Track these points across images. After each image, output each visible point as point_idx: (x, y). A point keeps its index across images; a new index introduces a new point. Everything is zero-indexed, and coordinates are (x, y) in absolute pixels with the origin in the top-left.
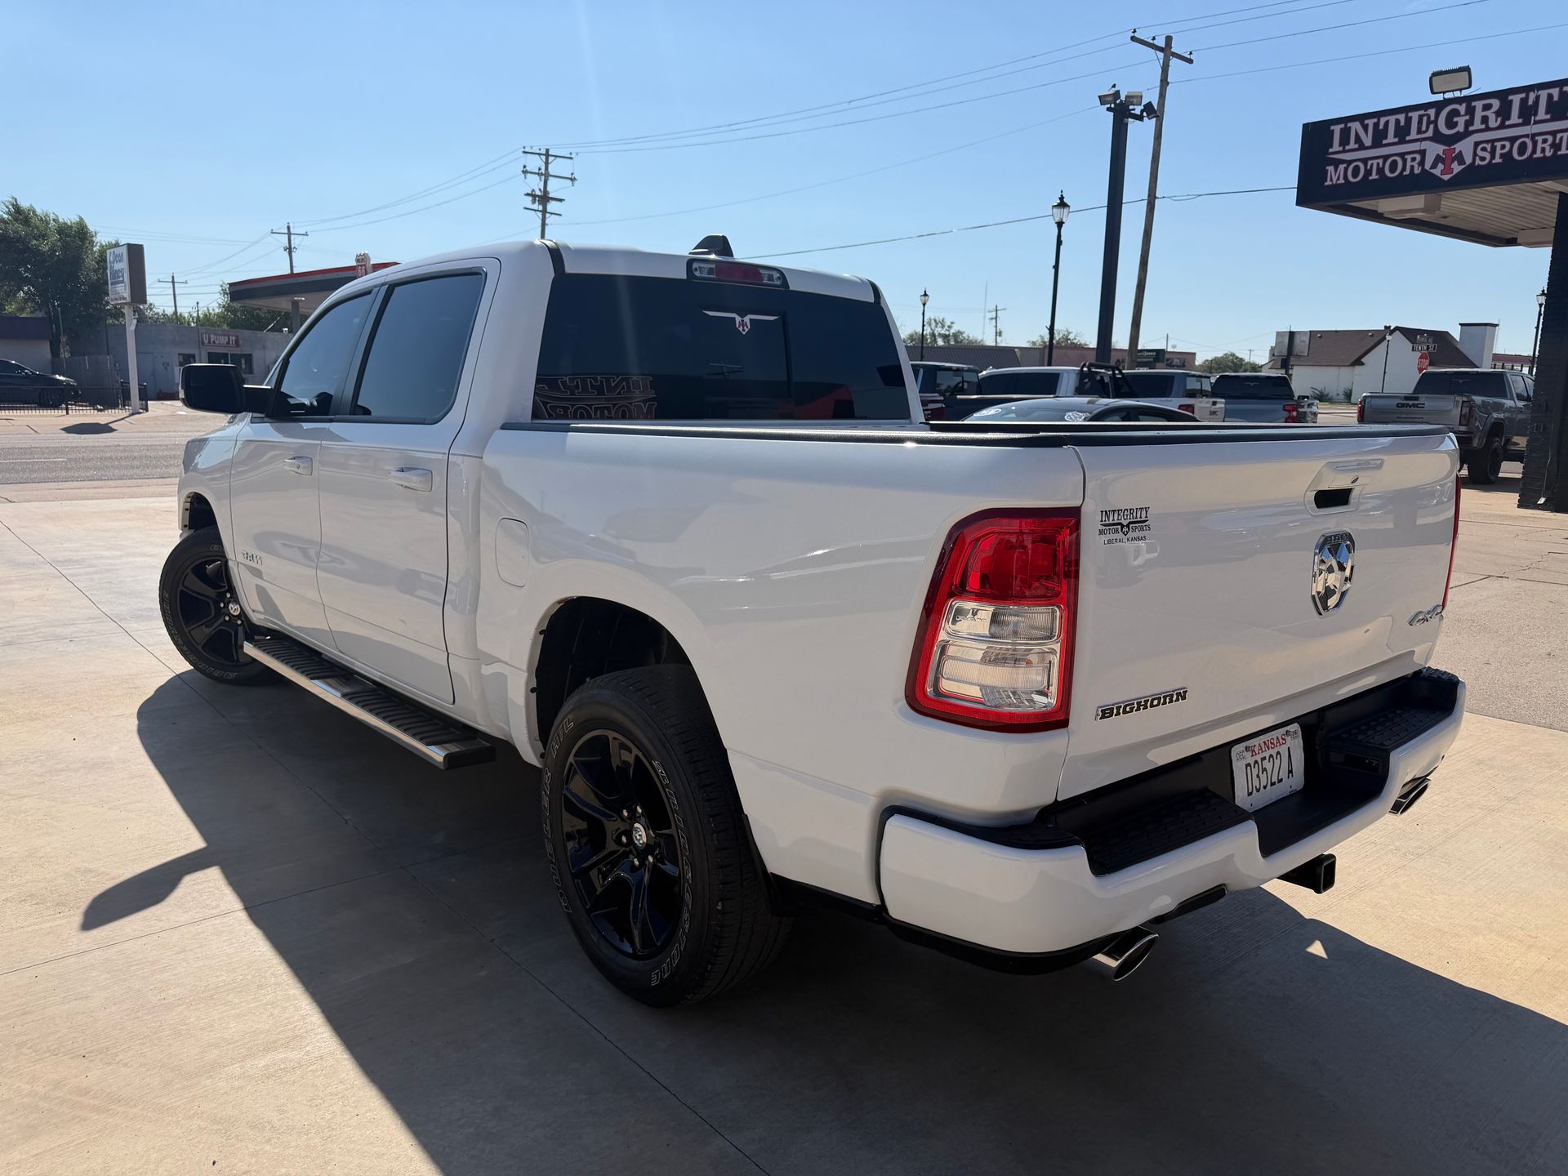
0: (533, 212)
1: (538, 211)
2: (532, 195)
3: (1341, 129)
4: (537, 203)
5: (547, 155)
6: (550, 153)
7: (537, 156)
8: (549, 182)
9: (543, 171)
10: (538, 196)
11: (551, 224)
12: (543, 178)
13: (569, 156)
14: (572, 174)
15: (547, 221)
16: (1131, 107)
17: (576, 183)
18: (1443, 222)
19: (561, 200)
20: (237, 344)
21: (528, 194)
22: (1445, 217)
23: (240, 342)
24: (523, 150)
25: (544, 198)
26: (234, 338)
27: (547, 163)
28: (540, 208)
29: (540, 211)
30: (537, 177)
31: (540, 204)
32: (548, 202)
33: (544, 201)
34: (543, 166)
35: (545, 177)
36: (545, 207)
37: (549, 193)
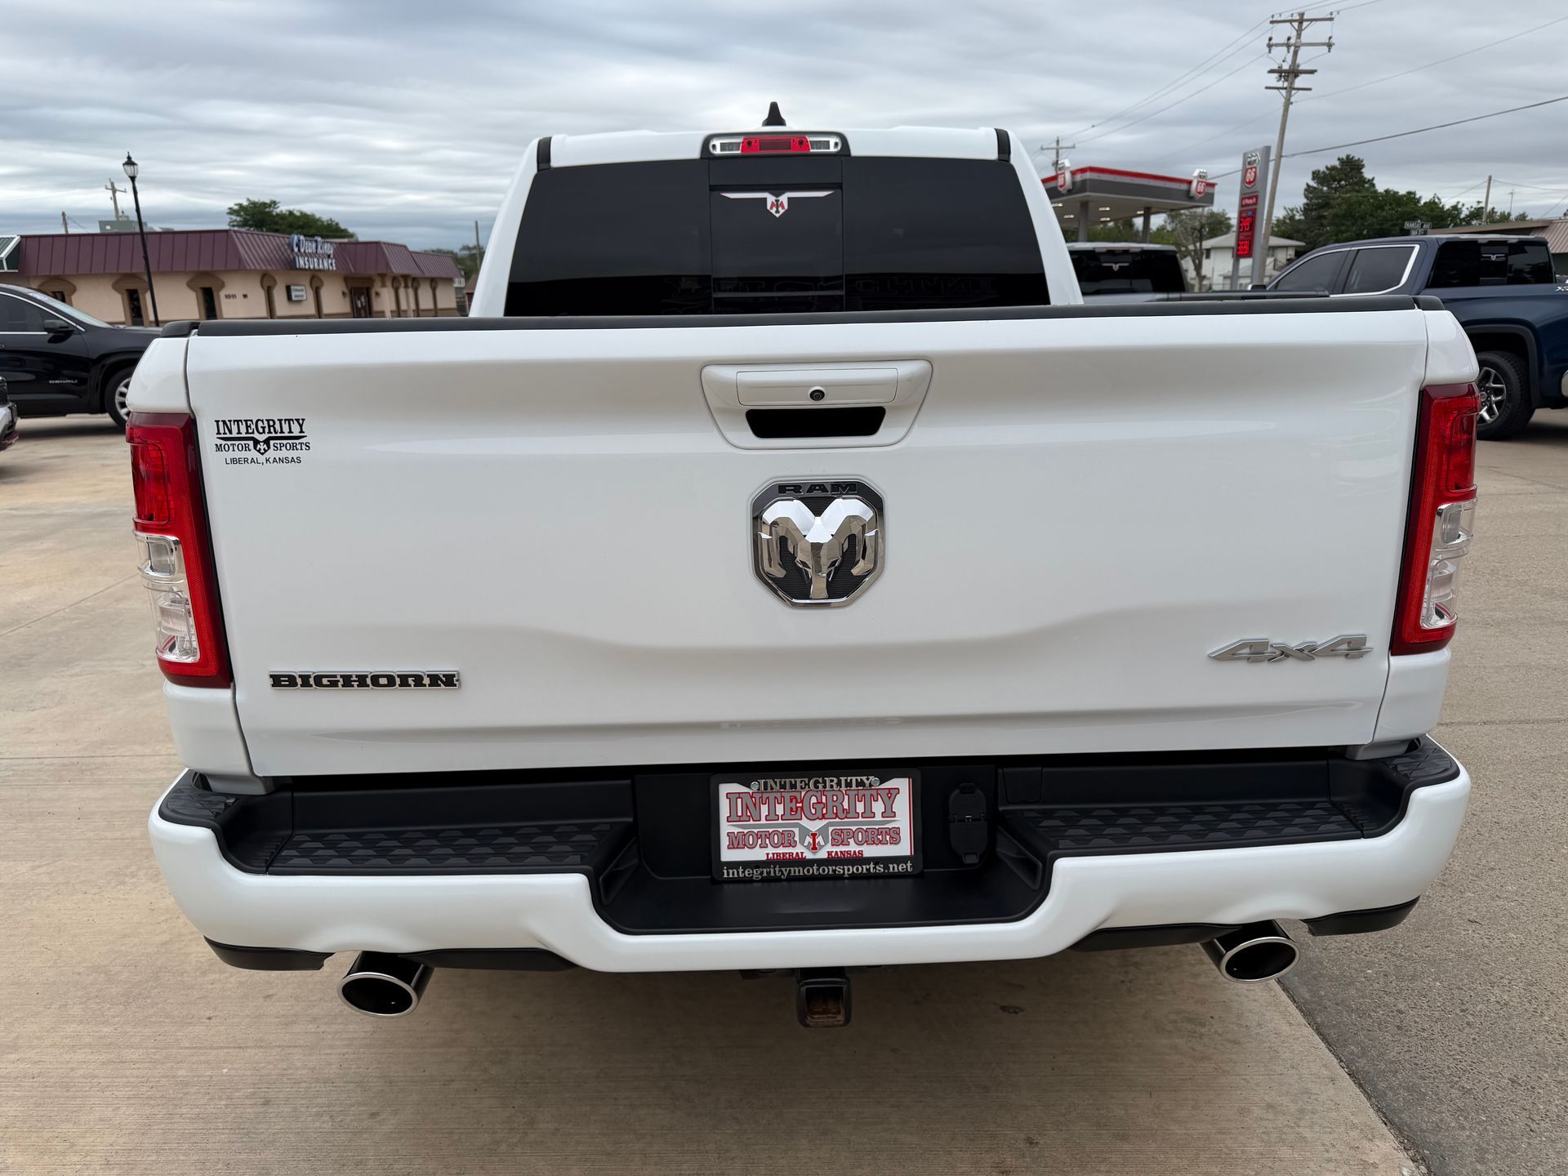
0: (1276, 91)
1: (1282, 88)
2: (1279, 72)
4: (1283, 79)
5: (1301, 21)
6: (1305, 17)
7: (1288, 24)
8: (1300, 53)
9: (1293, 40)
10: (1285, 71)
11: (1296, 102)
12: (1292, 49)
13: (1329, 16)
14: (1330, 38)
15: (1292, 99)
17: (1333, 48)
19: (1312, 72)
21: (1271, 71)
24: (1271, 19)
25: (1290, 74)
27: (1299, 32)
28: (1286, 84)
29: (1285, 88)
30: (1285, 48)
31: (1286, 80)
32: (1296, 76)
33: (1291, 76)
34: (1294, 34)
35: (1296, 47)
36: (1292, 83)
37: (1298, 66)
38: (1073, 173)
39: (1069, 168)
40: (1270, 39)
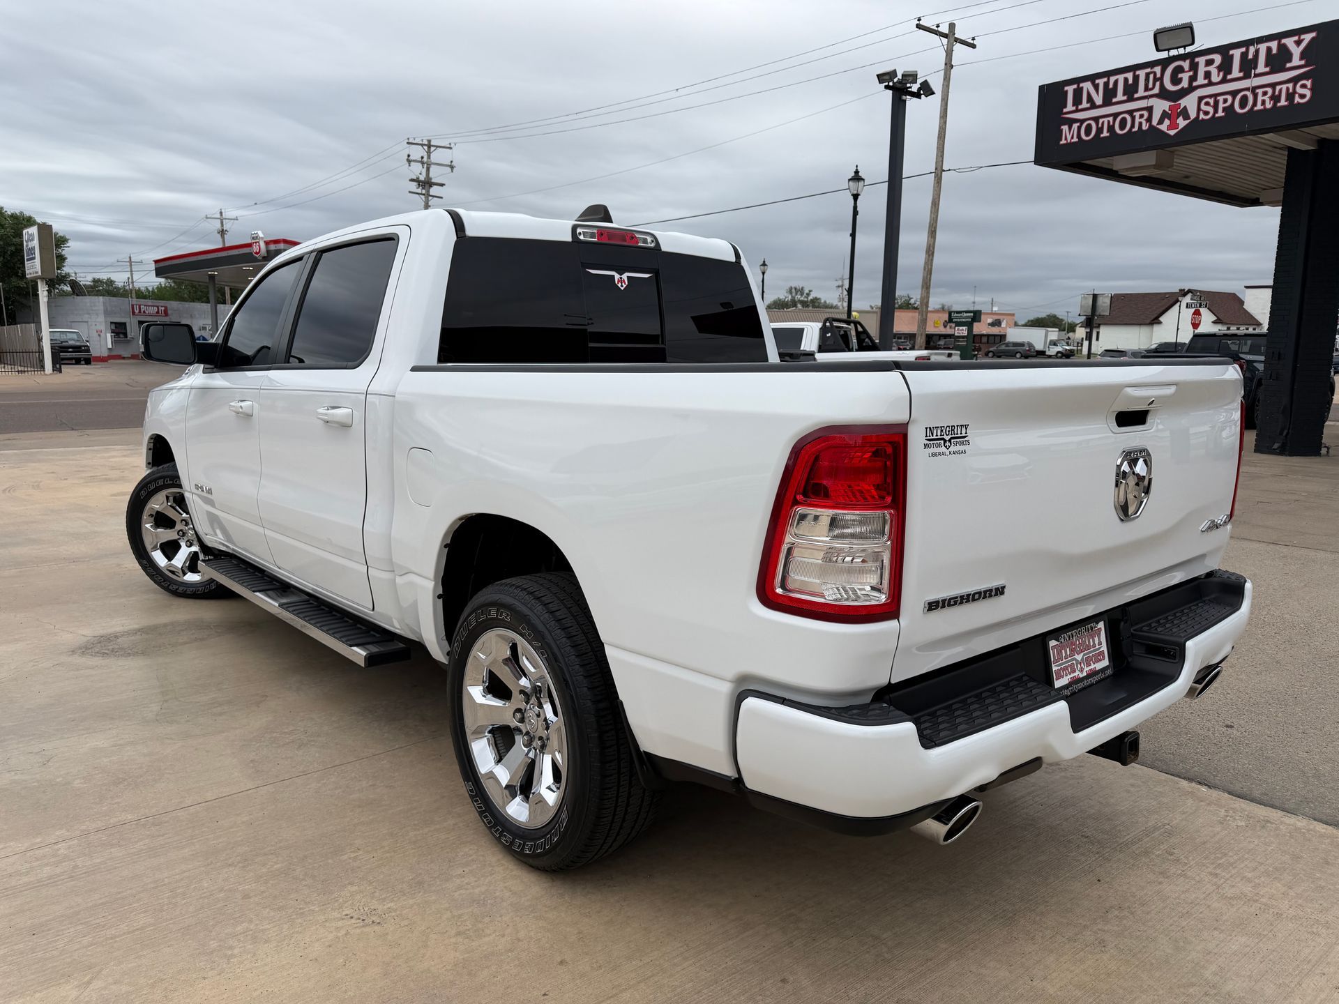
0: (417, 195)
1: (422, 194)
3: (1074, 90)
4: (421, 188)
5: (429, 146)
6: (432, 143)
7: (420, 147)
8: (431, 169)
9: (425, 159)
10: (422, 181)
11: (433, 205)
12: (425, 166)
13: (449, 146)
15: (430, 203)
16: (908, 85)
17: (455, 170)
18: (1185, 181)
19: (442, 185)
20: (166, 313)
21: (412, 180)
22: (1187, 177)
23: (169, 312)
24: (408, 141)
25: (427, 183)
26: (163, 309)
27: (429, 153)
28: (424, 192)
29: (424, 194)
30: (420, 165)
31: (423, 188)
32: (431, 186)
33: (427, 186)
34: (425, 155)
35: (427, 165)
36: (429, 191)
37: (431, 179)
38: (267, 243)
39: (262, 238)
40: (409, 156)
